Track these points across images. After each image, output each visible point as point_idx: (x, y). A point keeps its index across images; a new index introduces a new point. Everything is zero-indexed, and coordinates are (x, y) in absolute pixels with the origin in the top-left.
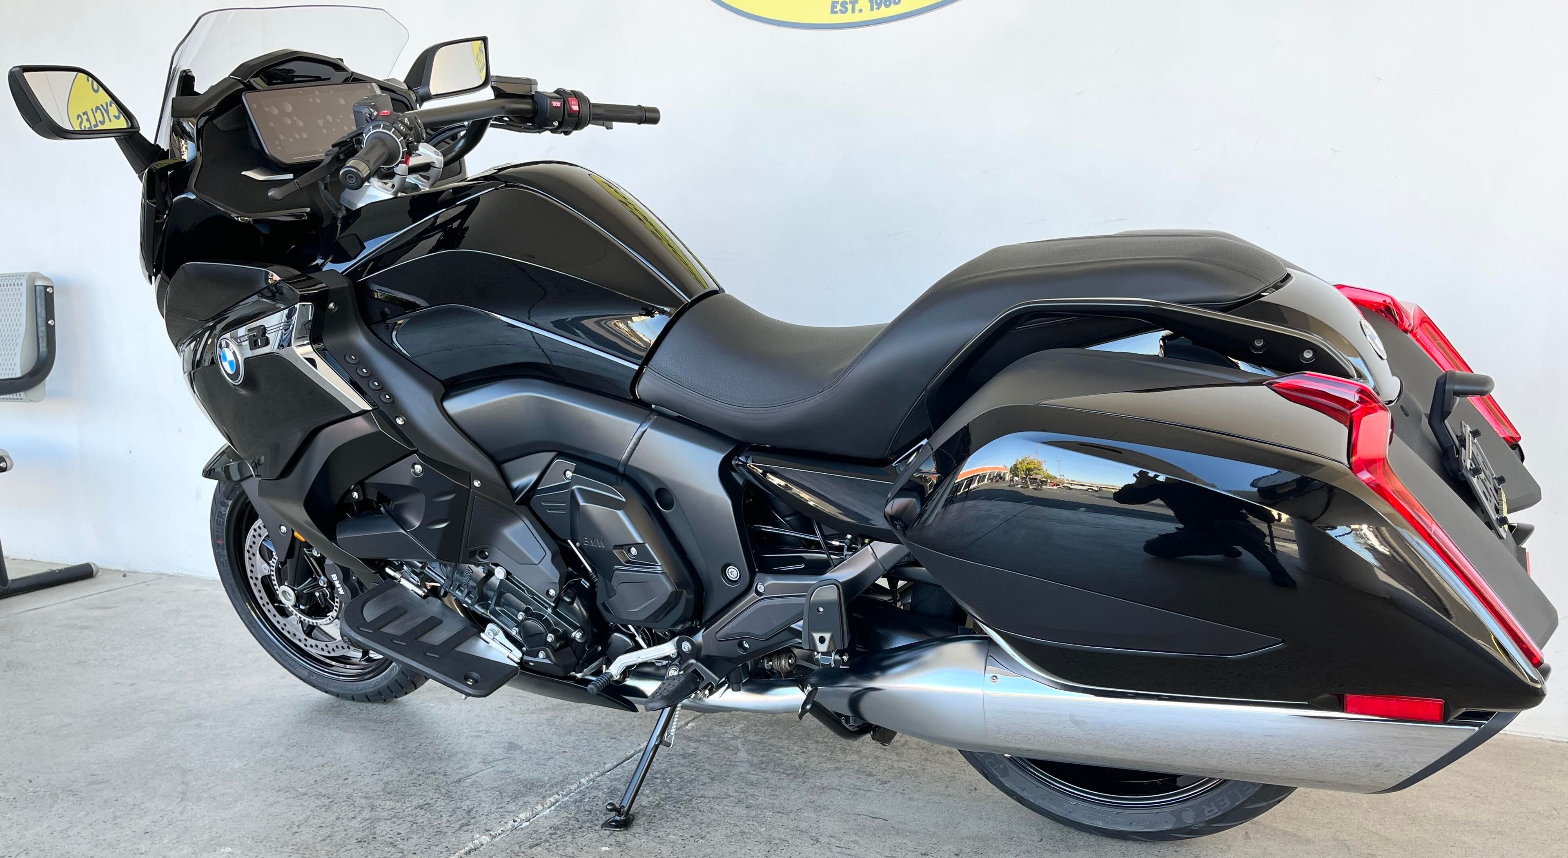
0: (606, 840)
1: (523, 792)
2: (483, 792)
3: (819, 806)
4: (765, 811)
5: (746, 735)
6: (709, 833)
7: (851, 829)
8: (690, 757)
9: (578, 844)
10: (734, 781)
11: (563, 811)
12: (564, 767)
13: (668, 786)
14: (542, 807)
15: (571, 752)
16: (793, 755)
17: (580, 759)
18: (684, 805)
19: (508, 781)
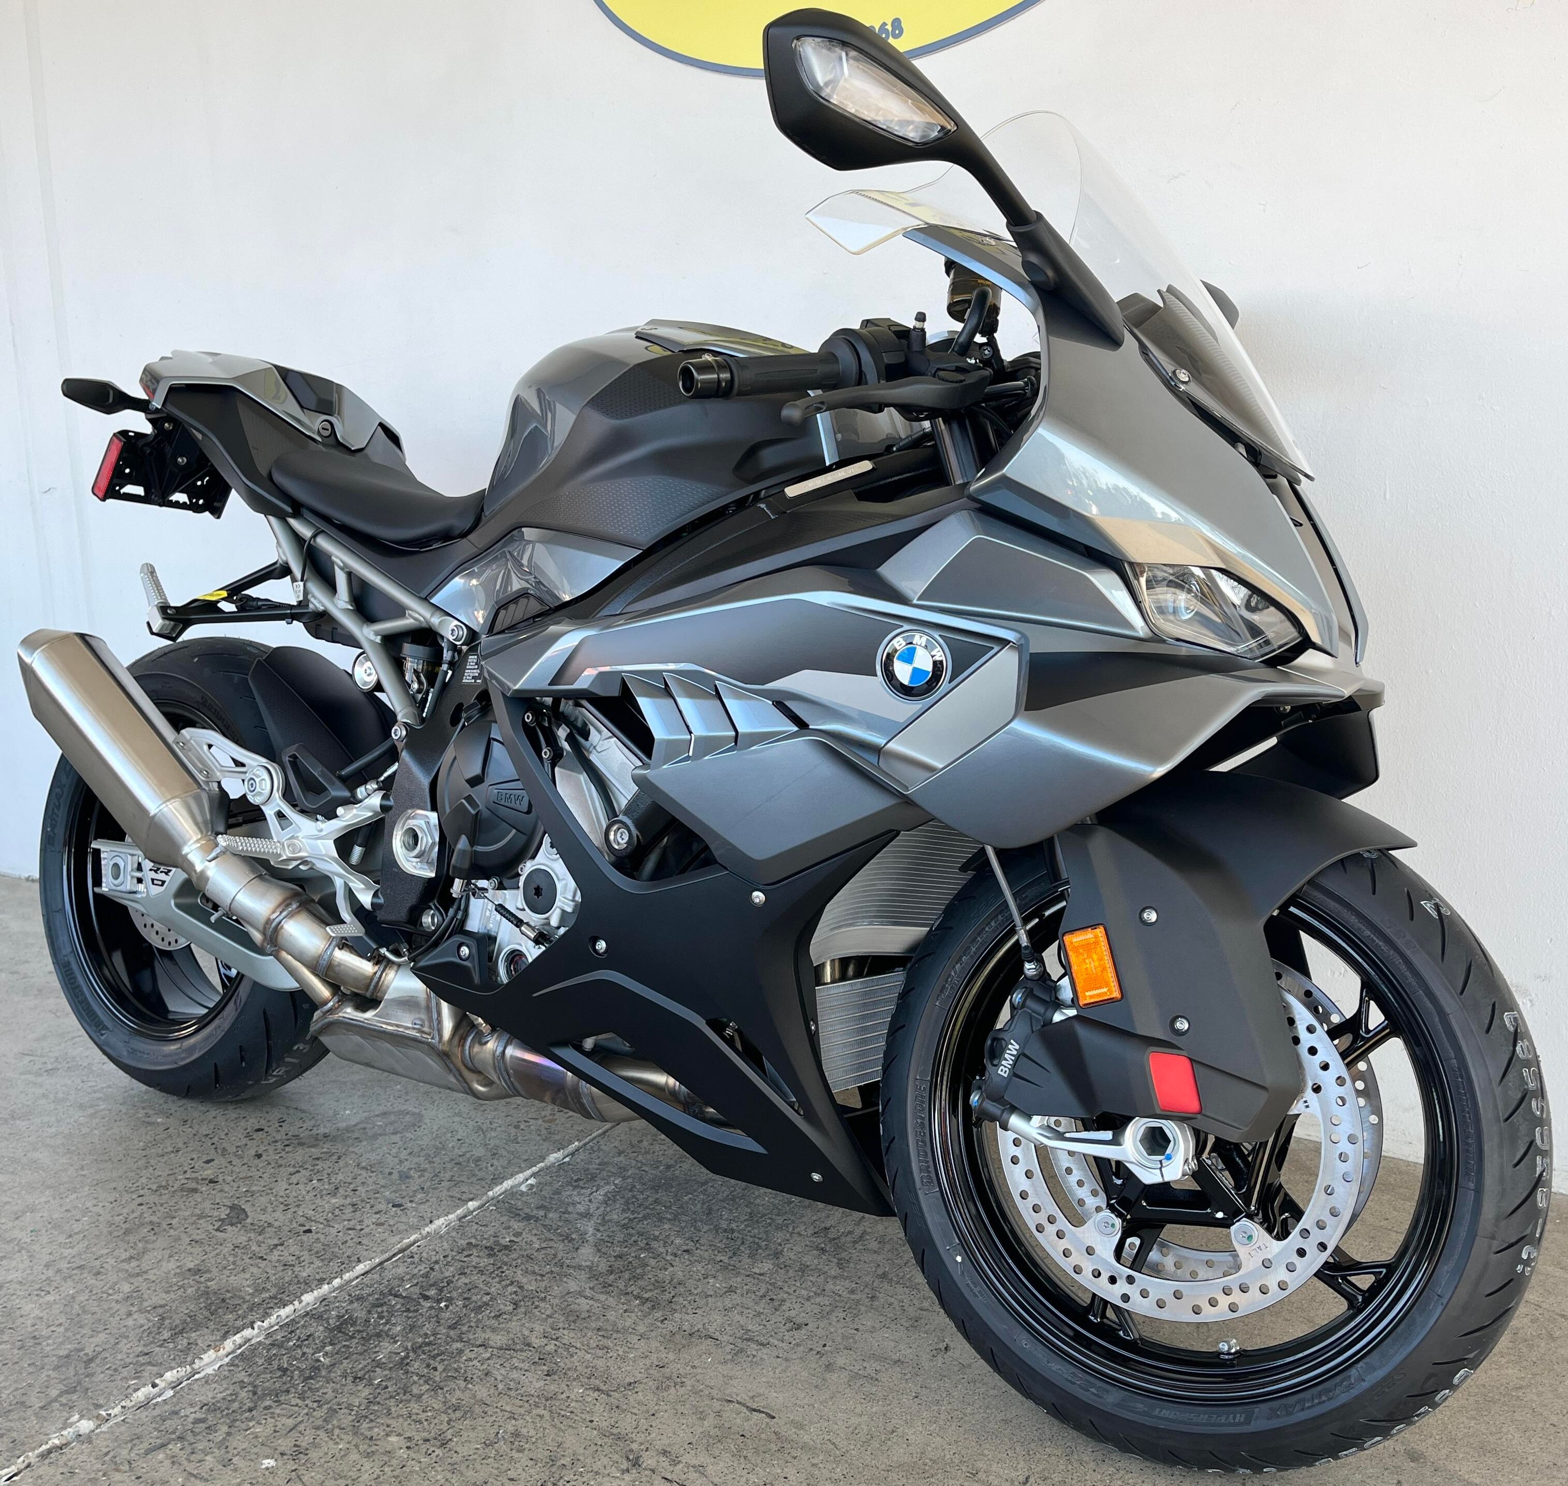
0: (280, 1441)
1: (199, 1318)
2: (135, 1316)
3: (669, 1378)
4: (575, 1383)
5: (608, 1209)
6: (458, 1434)
7: (706, 1434)
8: (500, 1254)
9: (228, 1449)
10: (548, 1312)
11: (240, 1368)
12: (290, 1265)
13: (437, 1316)
14: (214, 1356)
15: (317, 1233)
16: (668, 1258)
17: (324, 1249)
18: (446, 1362)
19: (190, 1292)
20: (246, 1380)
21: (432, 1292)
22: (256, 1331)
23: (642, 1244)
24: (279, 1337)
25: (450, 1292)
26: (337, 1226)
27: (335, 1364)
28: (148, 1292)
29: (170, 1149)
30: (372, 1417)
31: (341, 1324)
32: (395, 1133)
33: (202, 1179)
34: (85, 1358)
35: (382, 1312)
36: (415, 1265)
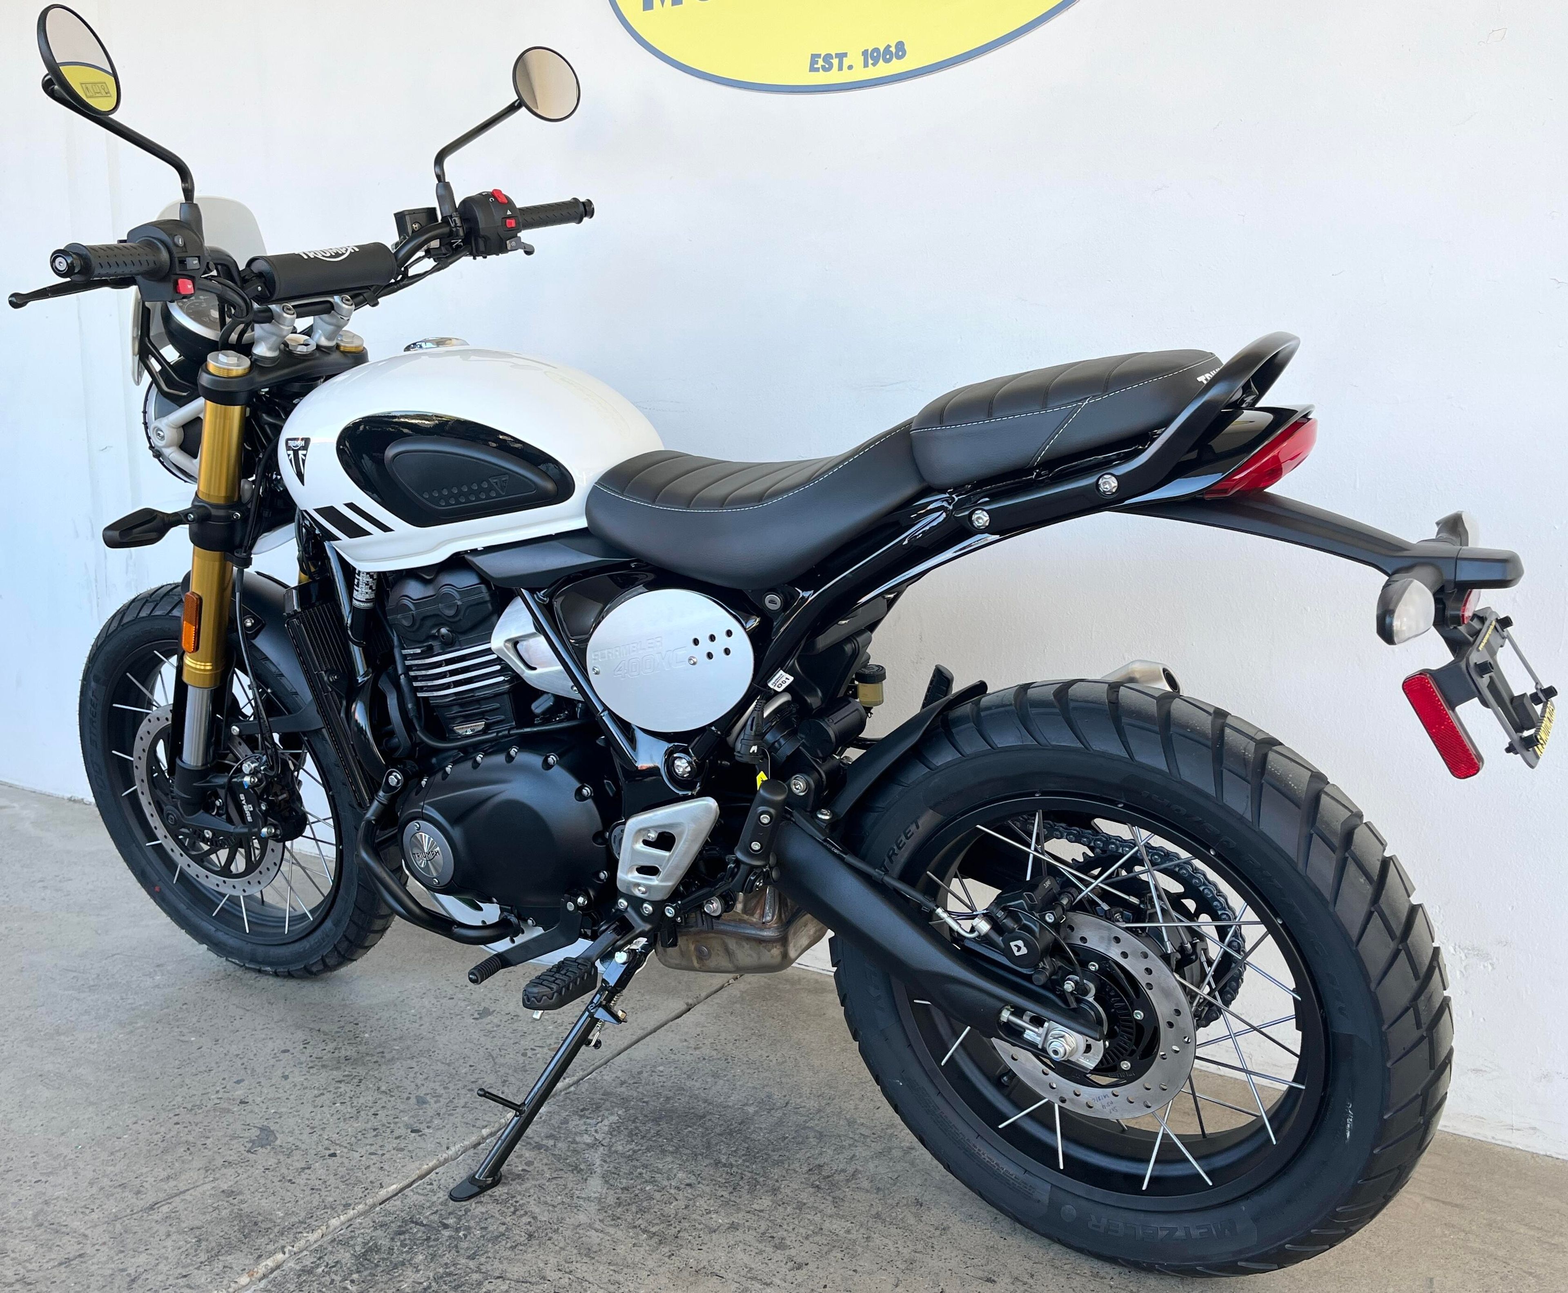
1: (234, 1240)
2: (174, 1236)
5: (613, 1140)
8: (515, 1182)
10: (561, 1245)
12: (317, 1190)
13: (456, 1246)
14: (248, 1280)
15: (342, 1157)
16: (673, 1191)
17: (348, 1174)
19: (224, 1213)
21: (451, 1221)
22: (287, 1255)
23: (647, 1176)
24: (308, 1263)
25: (468, 1221)
26: (360, 1150)
28: (186, 1212)
29: (204, 1068)
31: (366, 1251)
32: (411, 1057)
33: (234, 1100)
35: (405, 1240)
36: (432, 1191)
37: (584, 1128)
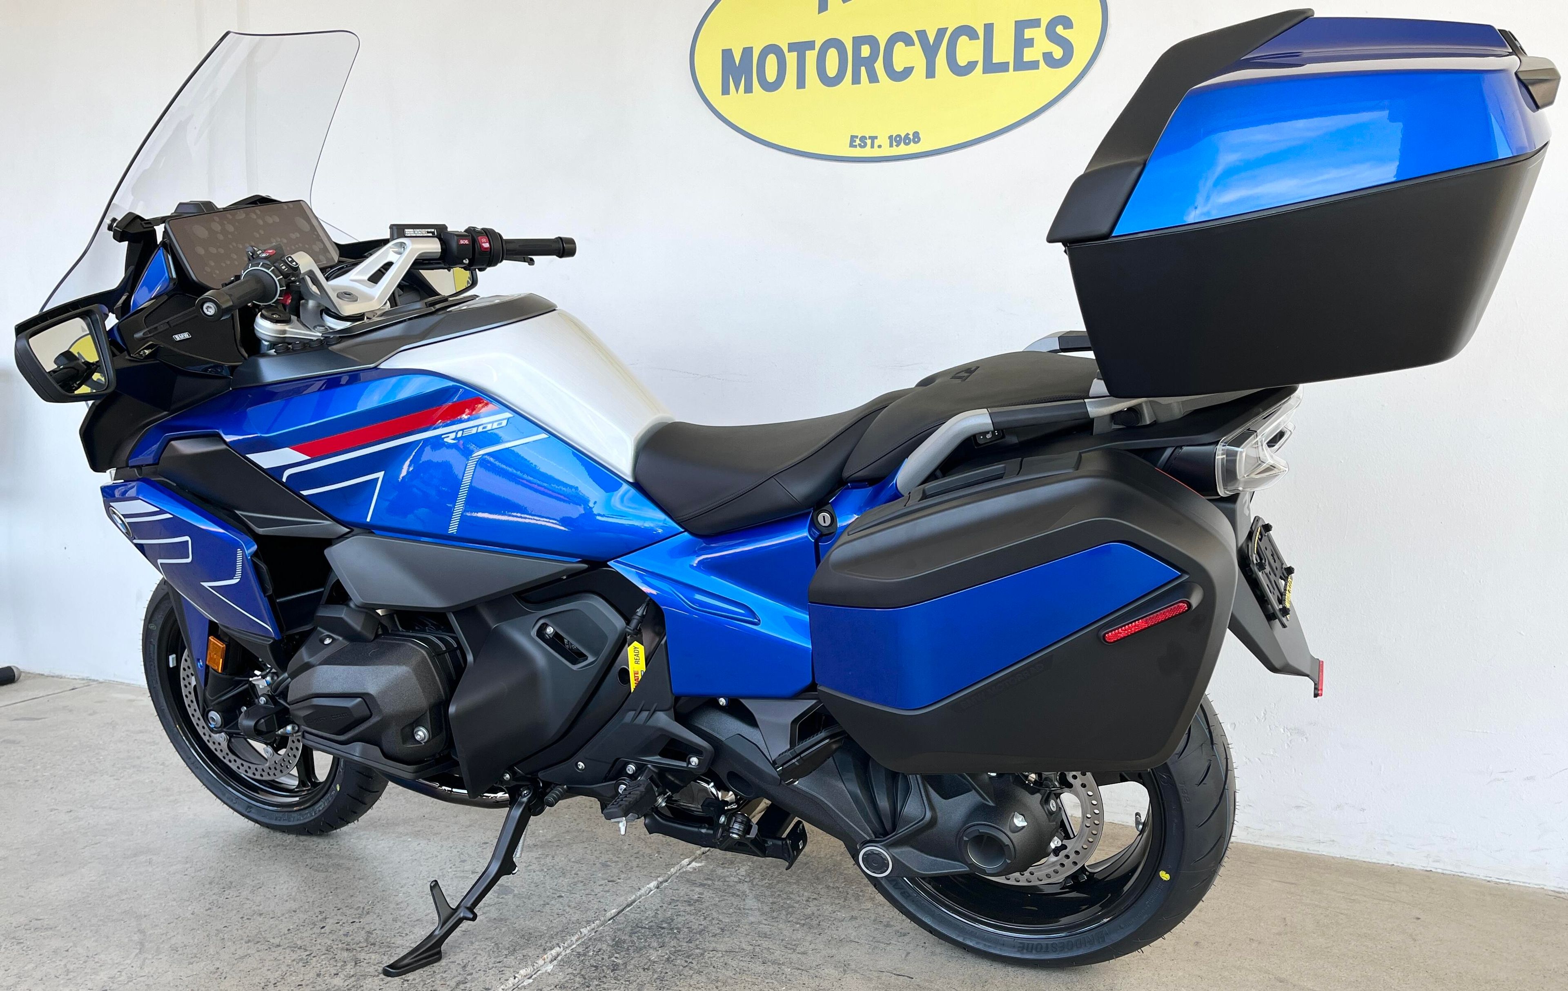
1: (521, 943)
3: (839, 961)
4: (783, 966)
5: (752, 879)
8: (696, 904)
11: (566, 967)
12: (562, 914)
13: (676, 937)
14: (543, 962)
15: (568, 897)
16: (805, 902)
17: (578, 905)
18: (696, 959)
19: (503, 930)
20: (574, 972)
21: (665, 925)
22: (562, 948)
23: (785, 896)
24: (580, 950)
25: (676, 924)
26: (578, 893)
27: (626, 963)
29: (431, 856)
30: (667, 987)
31: (616, 943)
32: (583, 842)
33: (467, 871)
34: (461, 966)
35: (639, 936)
36: (642, 911)
37: (728, 873)
